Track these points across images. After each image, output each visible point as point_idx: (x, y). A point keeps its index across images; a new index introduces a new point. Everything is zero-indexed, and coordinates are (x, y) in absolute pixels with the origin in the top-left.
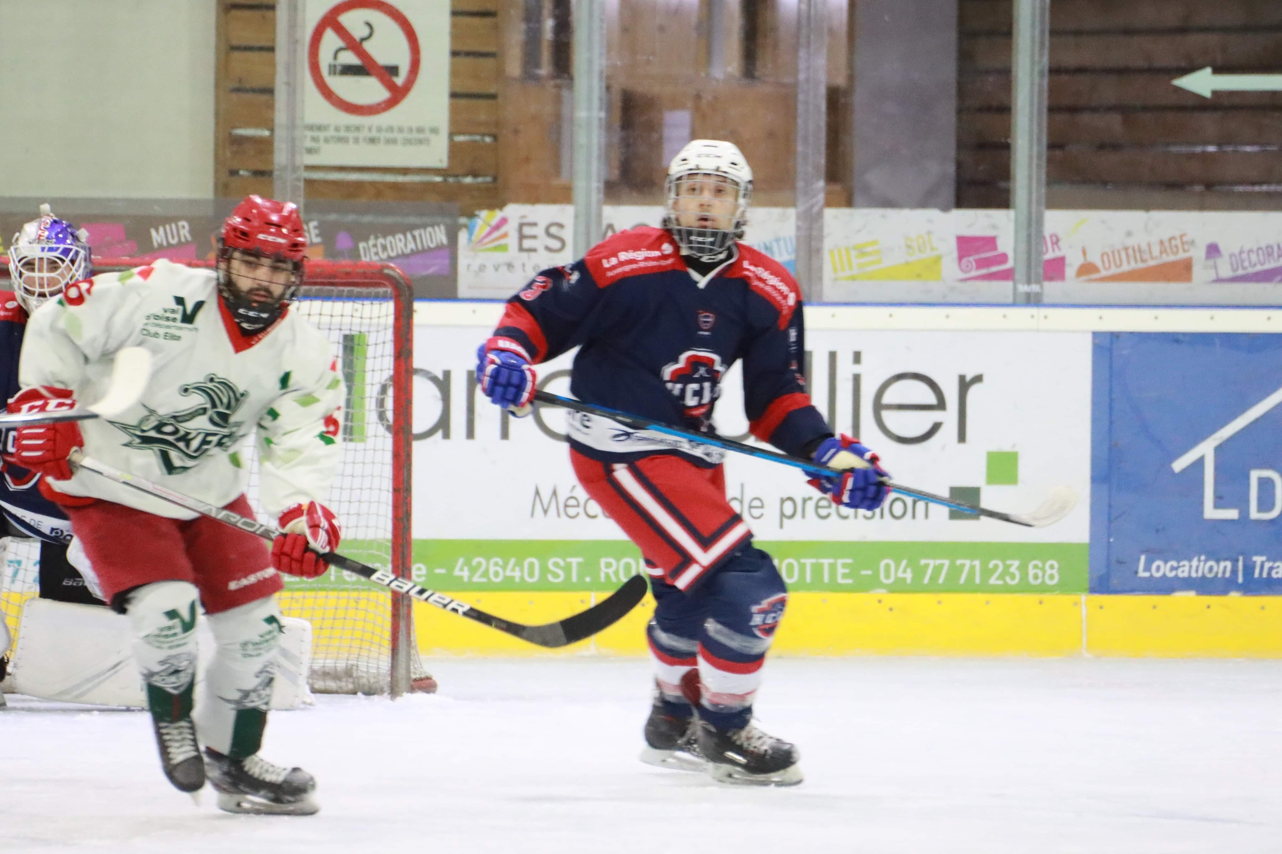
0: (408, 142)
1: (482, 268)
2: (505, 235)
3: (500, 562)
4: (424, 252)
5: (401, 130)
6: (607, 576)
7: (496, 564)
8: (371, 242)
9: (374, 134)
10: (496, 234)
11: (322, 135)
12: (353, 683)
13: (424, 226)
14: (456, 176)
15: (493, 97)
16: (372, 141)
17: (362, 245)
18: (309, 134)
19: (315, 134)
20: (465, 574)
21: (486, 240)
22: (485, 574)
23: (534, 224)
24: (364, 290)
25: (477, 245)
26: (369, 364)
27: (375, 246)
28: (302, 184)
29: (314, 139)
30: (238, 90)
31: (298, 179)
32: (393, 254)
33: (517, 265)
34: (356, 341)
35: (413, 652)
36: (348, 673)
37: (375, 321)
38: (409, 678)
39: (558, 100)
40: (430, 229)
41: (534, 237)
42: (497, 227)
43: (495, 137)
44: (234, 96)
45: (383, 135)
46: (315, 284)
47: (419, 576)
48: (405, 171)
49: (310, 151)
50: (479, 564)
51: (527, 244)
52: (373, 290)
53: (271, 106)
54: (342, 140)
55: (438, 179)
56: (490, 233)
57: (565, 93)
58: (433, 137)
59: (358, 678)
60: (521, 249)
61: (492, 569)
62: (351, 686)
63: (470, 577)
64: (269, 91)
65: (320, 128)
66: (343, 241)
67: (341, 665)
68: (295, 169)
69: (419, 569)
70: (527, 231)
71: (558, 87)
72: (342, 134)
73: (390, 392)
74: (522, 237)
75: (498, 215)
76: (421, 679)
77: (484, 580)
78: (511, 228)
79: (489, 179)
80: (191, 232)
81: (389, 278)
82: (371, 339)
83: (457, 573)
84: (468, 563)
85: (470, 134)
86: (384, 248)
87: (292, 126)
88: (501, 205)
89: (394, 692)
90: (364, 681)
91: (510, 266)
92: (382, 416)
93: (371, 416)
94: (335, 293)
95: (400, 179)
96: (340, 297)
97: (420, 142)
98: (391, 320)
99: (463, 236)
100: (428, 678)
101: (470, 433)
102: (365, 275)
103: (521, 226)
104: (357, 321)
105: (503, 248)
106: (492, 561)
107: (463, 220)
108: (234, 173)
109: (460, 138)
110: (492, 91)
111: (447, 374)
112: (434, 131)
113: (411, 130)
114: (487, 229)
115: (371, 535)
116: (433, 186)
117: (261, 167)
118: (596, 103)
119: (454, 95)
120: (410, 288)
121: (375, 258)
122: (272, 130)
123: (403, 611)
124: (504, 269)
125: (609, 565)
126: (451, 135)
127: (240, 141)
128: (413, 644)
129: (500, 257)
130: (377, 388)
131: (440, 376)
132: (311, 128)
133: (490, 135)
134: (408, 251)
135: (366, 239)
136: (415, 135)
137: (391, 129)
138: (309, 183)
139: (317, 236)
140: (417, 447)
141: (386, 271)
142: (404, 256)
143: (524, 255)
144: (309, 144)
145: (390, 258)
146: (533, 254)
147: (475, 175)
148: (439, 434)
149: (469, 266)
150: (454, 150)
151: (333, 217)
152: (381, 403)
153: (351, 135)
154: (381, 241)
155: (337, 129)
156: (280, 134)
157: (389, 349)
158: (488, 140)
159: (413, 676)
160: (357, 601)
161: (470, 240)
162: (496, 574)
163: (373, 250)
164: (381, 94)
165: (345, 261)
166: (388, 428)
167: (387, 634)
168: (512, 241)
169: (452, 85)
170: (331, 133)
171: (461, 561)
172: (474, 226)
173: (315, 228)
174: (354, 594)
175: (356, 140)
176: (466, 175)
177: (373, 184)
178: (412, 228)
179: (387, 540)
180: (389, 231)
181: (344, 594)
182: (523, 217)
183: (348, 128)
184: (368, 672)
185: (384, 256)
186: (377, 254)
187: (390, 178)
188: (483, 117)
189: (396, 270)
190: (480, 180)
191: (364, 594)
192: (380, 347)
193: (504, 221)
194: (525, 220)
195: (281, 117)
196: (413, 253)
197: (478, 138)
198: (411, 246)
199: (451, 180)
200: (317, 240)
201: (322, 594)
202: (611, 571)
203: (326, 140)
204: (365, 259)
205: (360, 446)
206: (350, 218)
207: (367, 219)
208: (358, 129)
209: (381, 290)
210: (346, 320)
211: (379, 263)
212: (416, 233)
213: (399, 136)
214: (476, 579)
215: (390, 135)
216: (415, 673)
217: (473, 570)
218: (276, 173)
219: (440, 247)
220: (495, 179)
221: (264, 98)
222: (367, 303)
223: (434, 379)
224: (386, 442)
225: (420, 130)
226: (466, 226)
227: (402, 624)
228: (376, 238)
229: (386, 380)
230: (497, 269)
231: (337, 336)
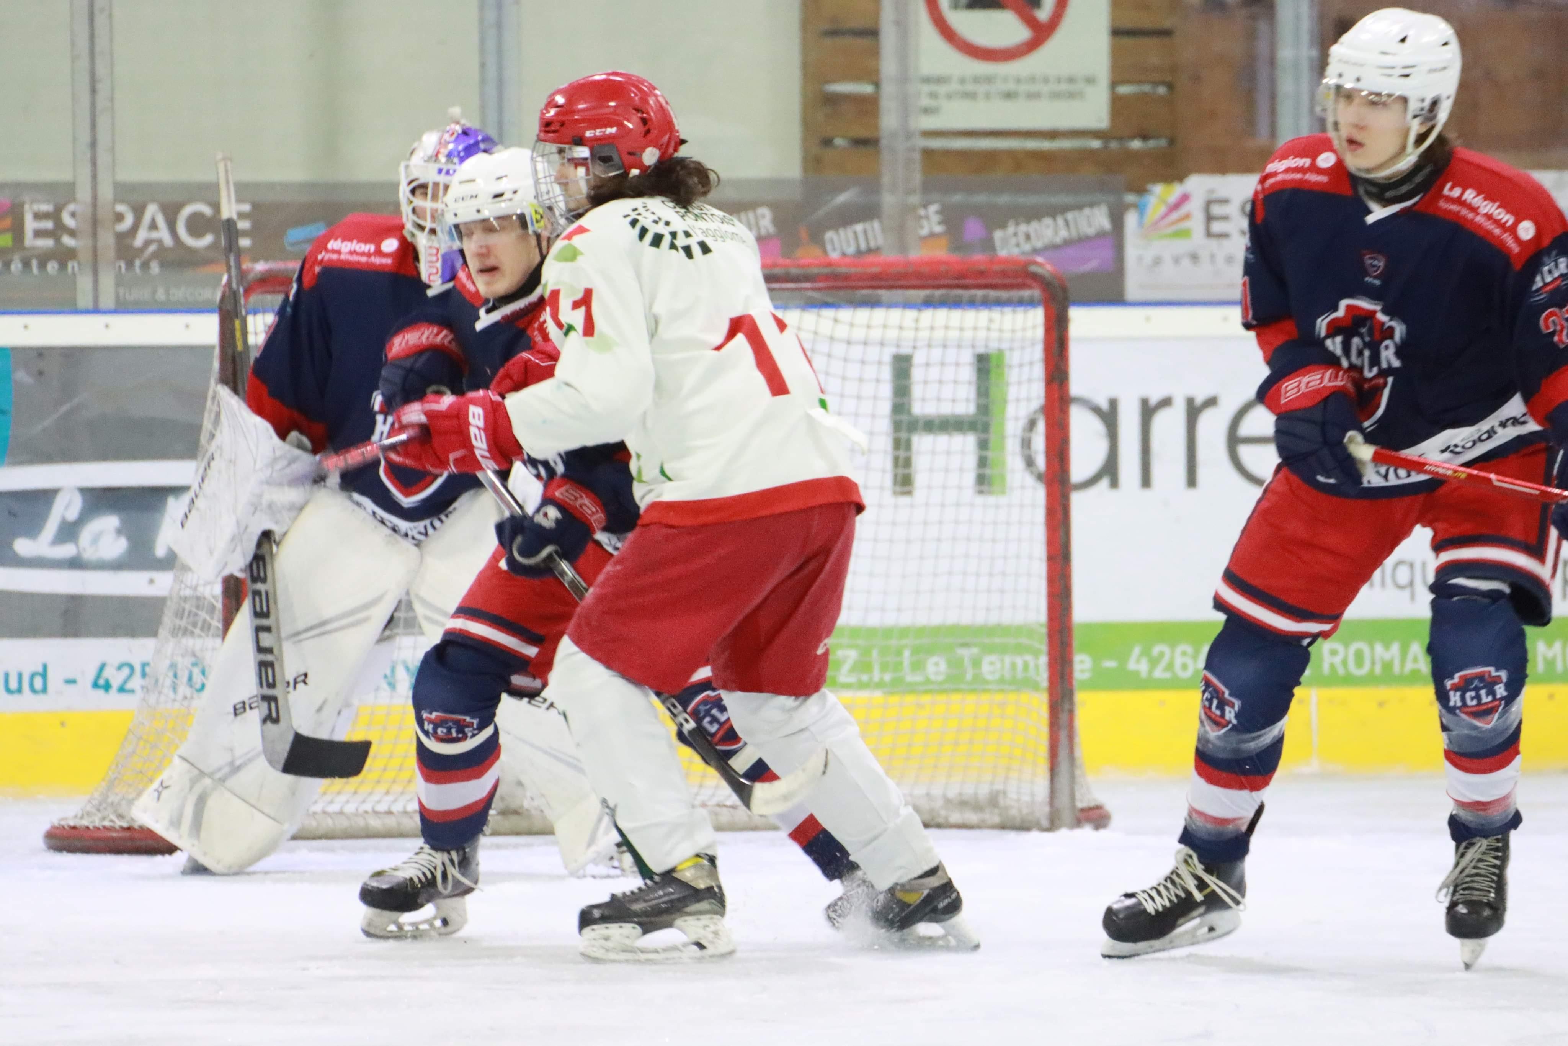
0: (1056, 96)
1: (1157, 261)
2: (1187, 217)
3: (1189, 649)
4: (1082, 241)
5: (1046, 80)
6: (1332, 666)
7: (1184, 653)
8: (1011, 229)
9: (1011, 86)
10: (1175, 216)
11: (942, 89)
12: (1000, 815)
13: (1080, 207)
14: (1121, 138)
15: (1166, 33)
16: (1009, 96)
17: (998, 235)
18: (926, 88)
19: (934, 88)
20: (1143, 667)
21: (1163, 223)
22: (1170, 667)
23: (1225, 201)
24: (1004, 294)
25: (1150, 231)
26: (1012, 392)
27: (1015, 234)
28: (917, 156)
29: (933, 95)
30: (834, 33)
31: (911, 150)
32: (1039, 244)
33: (1204, 255)
34: (994, 362)
35: (1078, 772)
36: (993, 801)
37: (1019, 335)
38: (1073, 806)
39: (1251, 35)
40: (1087, 211)
41: (1225, 218)
42: (1177, 206)
43: (1170, 86)
44: (828, 41)
45: (1023, 88)
46: (939, 287)
47: (1082, 671)
48: (1053, 135)
49: (927, 111)
50: (1162, 654)
51: (1217, 227)
52: (1015, 294)
53: (875, 52)
54: (971, 96)
55: (1096, 144)
56: (1166, 215)
57: (1262, 26)
58: (1089, 90)
59: (1007, 808)
60: (1209, 234)
61: (1179, 661)
62: (996, 820)
63: (1150, 672)
64: (872, 33)
65: (940, 80)
66: (973, 228)
67: (984, 791)
68: (909, 135)
69: (1082, 662)
70: (1216, 210)
71: (1253, 18)
72: (969, 87)
73: (1041, 427)
74: (1210, 218)
75: (1175, 191)
76: (1090, 809)
77: (1167, 675)
78: (1195, 207)
79: (1163, 143)
80: (776, 221)
81: (1035, 277)
82: (1014, 358)
83: (1132, 665)
84: (1146, 652)
85: (1140, 82)
86: (1028, 237)
87: (904, 79)
88: (1180, 177)
89: (1053, 825)
90: (1013, 812)
91: (1194, 257)
92: (1030, 462)
93: (1014, 461)
94: (965, 299)
95: (1046, 145)
96: (972, 304)
97: (1071, 95)
98: (1040, 332)
99: (1131, 220)
100: (1098, 807)
101: (1146, 481)
102: (1004, 274)
103: (1209, 203)
104: (994, 335)
105: (1185, 234)
106: (1180, 649)
107: (1130, 198)
108: (827, 142)
109: (1124, 90)
110: (1167, 24)
111: (1113, 403)
112: (1090, 80)
113: (1059, 80)
114: (1162, 209)
115: (1019, 618)
116: (1088, 155)
117: (862, 133)
118: (1305, 37)
119: (1116, 32)
120: (1064, 289)
121: (1015, 252)
122: (877, 84)
123: (1063, 717)
124: (1186, 262)
125: (1334, 653)
126: (1114, 84)
127: (833, 101)
128: (1078, 762)
129: (1181, 246)
130: (1022, 423)
131: (1104, 405)
132: (927, 80)
133: (1163, 83)
134: (1058, 240)
135: (1003, 226)
136: (1064, 87)
137: (1032, 79)
138: (928, 153)
139: (940, 223)
140: (1077, 499)
141: (1033, 269)
142: (1054, 247)
143: (1213, 243)
144: (925, 102)
145: (1035, 251)
146: (1225, 242)
147: (1145, 137)
148: (1105, 482)
149: (1140, 259)
150: (1118, 104)
151: (957, 198)
152: (1026, 444)
153: (982, 89)
154: (1023, 228)
155: (962, 81)
156: (888, 89)
157: (1038, 371)
158: (1162, 90)
159: (1080, 805)
160: (1003, 705)
161: (1141, 224)
162: (1184, 667)
163: (1013, 241)
164: (1019, 34)
165: (978, 257)
166: (1039, 477)
167: (1043, 748)
168: (1197, 223)
169: (1114, 18)
170: (954, 86)
171: (1137, 650)
172: (1145, 206)
173: (937, 212)
174: (999, 697)
175: (988, 96)
176: (1133, 137)
177: (1011, 154)
178: (1063, 210)
179: (1041, 625)
180: (1033, 214)
181: (985, 697)
182: (1211, 191)
183: (977, 80)
184: (1018, 800)
185: (1027, 247)
186: (1018, 245)
187: (1031, 144)
188: (1155, 59)
189: (1044, 266)
190: (1152, 143)
191: (1012, 697)
192: (1026, 369)
193: (1185, 198)
194: (1215, 196)
195: (888, 66)
196: (1067, 243)
197: (1147, 88)
198: (1063, 234)
199: (1114, 145)
200: (939, 229)
201: (956, 697)
202: (1337, 660)
203: (949, 96)
204: (1003, 253)
205: (1003, 500)
206: (981, 198)
207: (1004, 199)
208: (989, 79)
209: (1026, 293)
210: (982, 334)
211: (1023, 258)
212: (1070, 216)
213: (1045, 89)
214: (1158, 673)
215: (1033, 88)
216: (1081, 801)
217: (1154, 662)
218: (884, 142)
219: (1101, 235)
220: (1172, 141)
221: (864, 42)
222: (1008, 310)
223: (1096, 410)
224: (1038, 495)
225: (1071, 80)
226: (1135, 206)
227: (1063, 736)
228: (1017, 224)
229: (1035, 412)
230: (1177, 260)
231: (967, 357)
